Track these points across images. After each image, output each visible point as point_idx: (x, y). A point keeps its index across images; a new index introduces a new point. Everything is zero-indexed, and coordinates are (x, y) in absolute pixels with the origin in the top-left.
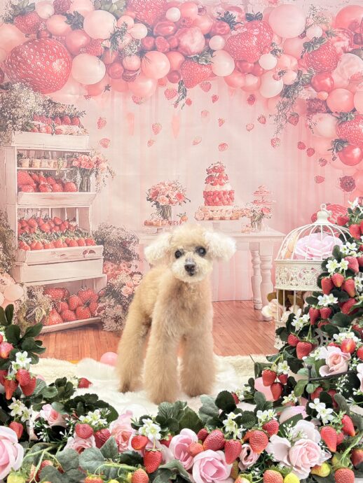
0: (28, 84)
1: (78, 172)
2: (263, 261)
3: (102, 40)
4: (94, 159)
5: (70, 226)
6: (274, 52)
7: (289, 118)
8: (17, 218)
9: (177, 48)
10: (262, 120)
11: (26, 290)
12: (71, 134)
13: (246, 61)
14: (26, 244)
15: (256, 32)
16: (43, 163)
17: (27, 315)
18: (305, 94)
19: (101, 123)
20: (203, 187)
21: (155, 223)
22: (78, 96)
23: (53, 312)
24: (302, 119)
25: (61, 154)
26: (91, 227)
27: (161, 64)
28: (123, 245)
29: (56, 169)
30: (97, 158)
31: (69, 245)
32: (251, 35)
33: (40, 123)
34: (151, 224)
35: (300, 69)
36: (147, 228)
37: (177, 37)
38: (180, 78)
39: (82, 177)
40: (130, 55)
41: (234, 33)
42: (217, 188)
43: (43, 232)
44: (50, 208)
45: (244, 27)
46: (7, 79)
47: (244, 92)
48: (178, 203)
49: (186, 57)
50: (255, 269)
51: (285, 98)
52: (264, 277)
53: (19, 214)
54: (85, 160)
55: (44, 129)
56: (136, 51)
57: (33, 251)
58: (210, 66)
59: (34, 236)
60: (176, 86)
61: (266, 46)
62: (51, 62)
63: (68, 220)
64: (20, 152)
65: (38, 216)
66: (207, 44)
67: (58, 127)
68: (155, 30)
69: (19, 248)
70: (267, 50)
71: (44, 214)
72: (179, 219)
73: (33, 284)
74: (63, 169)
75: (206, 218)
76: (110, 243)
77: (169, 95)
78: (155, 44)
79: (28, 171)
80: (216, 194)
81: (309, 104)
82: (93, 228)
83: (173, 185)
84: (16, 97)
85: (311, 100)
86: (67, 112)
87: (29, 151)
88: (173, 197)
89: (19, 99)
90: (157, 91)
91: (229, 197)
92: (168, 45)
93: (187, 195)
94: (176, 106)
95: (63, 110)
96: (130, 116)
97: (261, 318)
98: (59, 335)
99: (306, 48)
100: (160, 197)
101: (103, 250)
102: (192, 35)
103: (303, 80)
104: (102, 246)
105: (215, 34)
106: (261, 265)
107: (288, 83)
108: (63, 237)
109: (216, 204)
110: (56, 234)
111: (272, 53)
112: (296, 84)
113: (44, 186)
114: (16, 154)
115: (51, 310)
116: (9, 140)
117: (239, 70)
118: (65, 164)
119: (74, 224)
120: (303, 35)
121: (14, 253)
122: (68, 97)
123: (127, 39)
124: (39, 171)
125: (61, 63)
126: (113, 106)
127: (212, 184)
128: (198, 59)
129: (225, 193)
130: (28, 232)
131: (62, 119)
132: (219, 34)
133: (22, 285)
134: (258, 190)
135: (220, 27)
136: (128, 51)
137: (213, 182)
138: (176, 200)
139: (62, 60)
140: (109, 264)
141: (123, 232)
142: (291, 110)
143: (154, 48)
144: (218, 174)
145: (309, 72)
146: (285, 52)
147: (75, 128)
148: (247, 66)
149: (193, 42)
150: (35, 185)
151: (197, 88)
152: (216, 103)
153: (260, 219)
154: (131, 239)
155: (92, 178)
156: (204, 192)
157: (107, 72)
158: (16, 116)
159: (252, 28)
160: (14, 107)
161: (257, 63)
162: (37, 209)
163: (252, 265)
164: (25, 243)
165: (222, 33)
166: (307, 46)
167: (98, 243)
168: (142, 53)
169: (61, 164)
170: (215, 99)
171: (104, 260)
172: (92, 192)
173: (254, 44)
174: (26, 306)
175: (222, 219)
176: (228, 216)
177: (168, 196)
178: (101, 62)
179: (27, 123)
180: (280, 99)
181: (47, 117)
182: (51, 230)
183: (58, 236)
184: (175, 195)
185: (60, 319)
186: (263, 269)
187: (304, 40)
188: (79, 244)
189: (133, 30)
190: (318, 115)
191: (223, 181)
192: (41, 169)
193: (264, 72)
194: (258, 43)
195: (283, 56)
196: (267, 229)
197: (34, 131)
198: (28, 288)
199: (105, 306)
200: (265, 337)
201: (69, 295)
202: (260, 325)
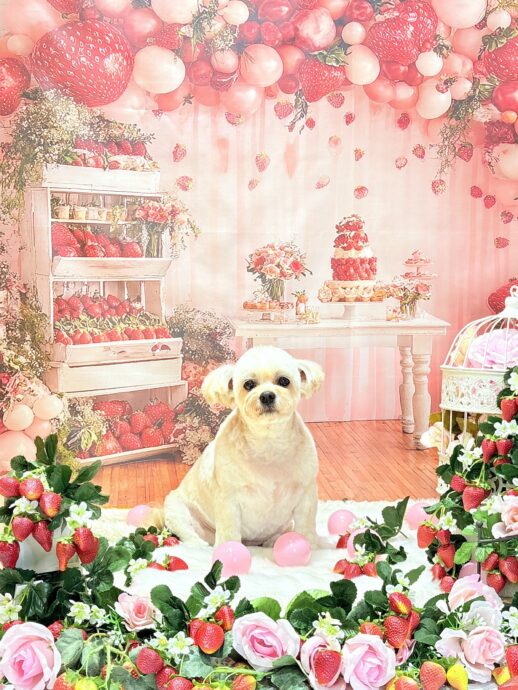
0: (68, 91)
1: (144, 227)
2: (417, 362)
3: (180, 25)
4: (167, 207)
5: (132, 309)
6: (439, 49)
7: (460, 150)
8: (52, 296)
9: (293, 39)
10: (420, 152)
11: (67, 404)
12: (133, 169)
13: (397, 63)
14: (66, 336)
15: (412, 18)
16: (91, 214)
17: (68, 440)
18: (483, 114)
19: (178, 153)
20: (331, 251)
21: (259, 305)
22: (143, 111)
23: (107, 437)
24: (477, 152)
25: (118, 200)
26: (163, 312)
27: (269, 65)
28: (212, 337)
29: (110, 222)
30: (173, 206)
31: (130, 338)
32: (405, 22)
33: (86, 152)
34: (253, 307)
35: (477, 76)
36: (247, 312)
37: (293, 23)
38: (297, 85)
39: (150, 235)
40: (223, 50)
41: (379, 18)
42: (352, 254)
43: (92, 318)
44: (101, 281)
45: (394, 9)
46: (34, 83)
47: (393, 109)
48: (294, 276)
49: (307, 54)
50: (404, 374)
51: (453, 120)
52: (417, 385)
53: (55, 290)
54: (155, 208)
55: (91, 161)
56: (232, 43)
57: (77, 346)
58: (342, 69)
59: (77, 323)
60: (292, 98)
61: (427, 41)
62: (102, 58)
63: (129, 299)
64: (56, 195)
65: (84, 293)
66: (339, 34)
67: (113, 158)
68: (260, 11)
69: (56, 341)
70: (429, 46)
71: (92, 290)
72: (294, 300)
73: (77, 395)
74: (120, 222)
75: (335, 298)
76: (192, 334)
77: (282, 111)
78: (259, 32)
79: (68, 224)
80: (349, 262)
81: (488, 129)
82: (167, 311)
83: (286, 249)
84: (49, 111)
85: (491, 124)
86: (126, 135)
87: (69, 193)
88: (286, 266)
89: (54, 116)
90: (263, 106)
91: (368, 267)
92: (280, 35)
93: (307, 264)
94: (291, 129)
95: (121, 131)
96: (222, 143)
97: (412, 445)
98: (117, 470)
99: (485, 44)
100: (267, 266)
101: (181, 345)
102: (317, 20)
103: (480, 92)
104: (180, 339)
105: (352, 19)
106: (414, 367)
107: (457, 98)
108: (122, 324)
109: (350, 278)
110: (110, 320)
111: (435, 50)
112: (470, 98)
113: (92, 247)
114: (50, 198)
115: (104, 433)
116: (39, 178)
117: (386, 75)
118: (125, 215)
119: (138, 306)
120: (482, 24)
121: (48, 348)
122: (129, 111)
123: (217, 26)
124: (85, 225)
125: (117, 59)
126: (196, 127)
127: (344, 248)
128: (325, 57)
129: (363, 261)
130: (68, 317)
131: (119, 145)
132: (357, 20)
133: (61, 396)
134: (412, 257)
135: (359, 8)
136: (220, 43)
137: (345, 245)
138: (291, 272)
139: (119, 55)
140: (191, 366)
141: (212, 319)
142: (462, 138)
143: (259, 41)
144: (353, 233)
145: (489, 80)
146: (455, 50)
147: (139, 160)
148: (399, 69)
149: (317, 30)
150: (79, 246)
151: (323, 102)
152: (352, 124)
153: (414, 300)
154: (225, 328)
155: (165, 236)
156: (333, 259)
157: (188, 73)
158: (49, 141)
159: (406, 12)
160: (47, 127)
161: (412, 66)
162: (83, 283)
163: (400, 368)
164: (64, 333)
165: (363, 18)
166: (487, 40)
167: (175, 335)
168: (240, 47)
169: (118, 215)
170: (349, 119)
171: (184, 359)
172: (166, 257)
173: (409, 36)
174: (67, 428)
175: (359, 300)
176: (366, 296)
177: (278, 266)
178: (179, 60)
179: (66, 152)
180: (446, 121)
181: (96, 141)
182: (103, 315)
183: (114, 323)
184: (289, 264)
185: (118, 445)
186: (417, 375)
187: (484, 31)
188: (147, 335)
189: (225, 10)
190: (502, 147)
191: (360, 243)
192: (88, 222)
193: (423, 79)
194: (414, 34)
195: (451, 55)
196: (424, 317)
197: (76, 163)
198: (70, 400)
199: (185, 428)
200: (418, 472)
201: (130, 412)
202: (411, 456)
